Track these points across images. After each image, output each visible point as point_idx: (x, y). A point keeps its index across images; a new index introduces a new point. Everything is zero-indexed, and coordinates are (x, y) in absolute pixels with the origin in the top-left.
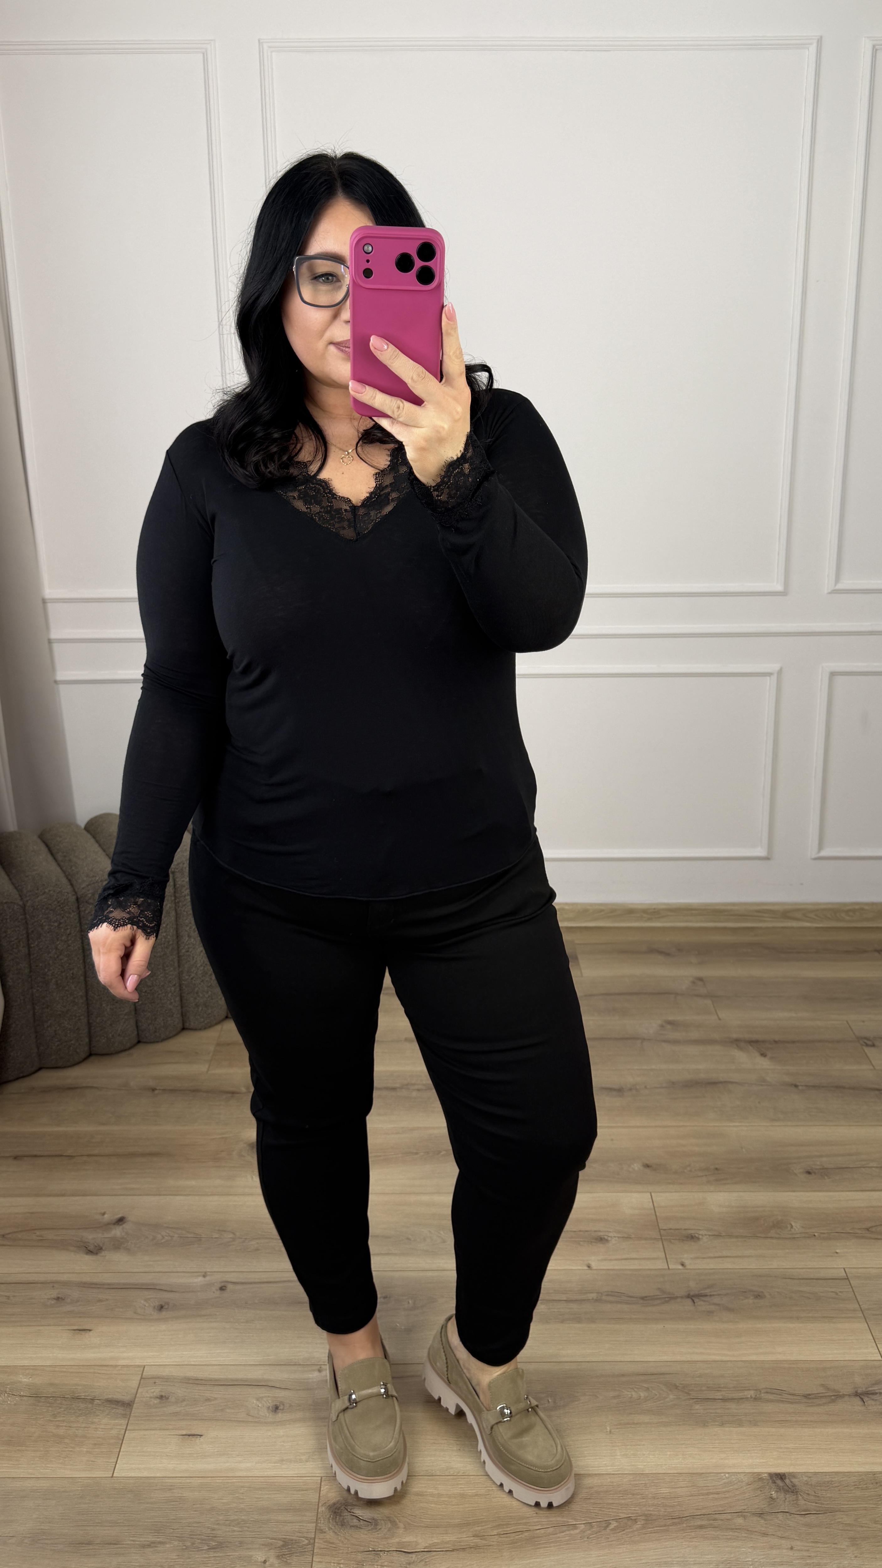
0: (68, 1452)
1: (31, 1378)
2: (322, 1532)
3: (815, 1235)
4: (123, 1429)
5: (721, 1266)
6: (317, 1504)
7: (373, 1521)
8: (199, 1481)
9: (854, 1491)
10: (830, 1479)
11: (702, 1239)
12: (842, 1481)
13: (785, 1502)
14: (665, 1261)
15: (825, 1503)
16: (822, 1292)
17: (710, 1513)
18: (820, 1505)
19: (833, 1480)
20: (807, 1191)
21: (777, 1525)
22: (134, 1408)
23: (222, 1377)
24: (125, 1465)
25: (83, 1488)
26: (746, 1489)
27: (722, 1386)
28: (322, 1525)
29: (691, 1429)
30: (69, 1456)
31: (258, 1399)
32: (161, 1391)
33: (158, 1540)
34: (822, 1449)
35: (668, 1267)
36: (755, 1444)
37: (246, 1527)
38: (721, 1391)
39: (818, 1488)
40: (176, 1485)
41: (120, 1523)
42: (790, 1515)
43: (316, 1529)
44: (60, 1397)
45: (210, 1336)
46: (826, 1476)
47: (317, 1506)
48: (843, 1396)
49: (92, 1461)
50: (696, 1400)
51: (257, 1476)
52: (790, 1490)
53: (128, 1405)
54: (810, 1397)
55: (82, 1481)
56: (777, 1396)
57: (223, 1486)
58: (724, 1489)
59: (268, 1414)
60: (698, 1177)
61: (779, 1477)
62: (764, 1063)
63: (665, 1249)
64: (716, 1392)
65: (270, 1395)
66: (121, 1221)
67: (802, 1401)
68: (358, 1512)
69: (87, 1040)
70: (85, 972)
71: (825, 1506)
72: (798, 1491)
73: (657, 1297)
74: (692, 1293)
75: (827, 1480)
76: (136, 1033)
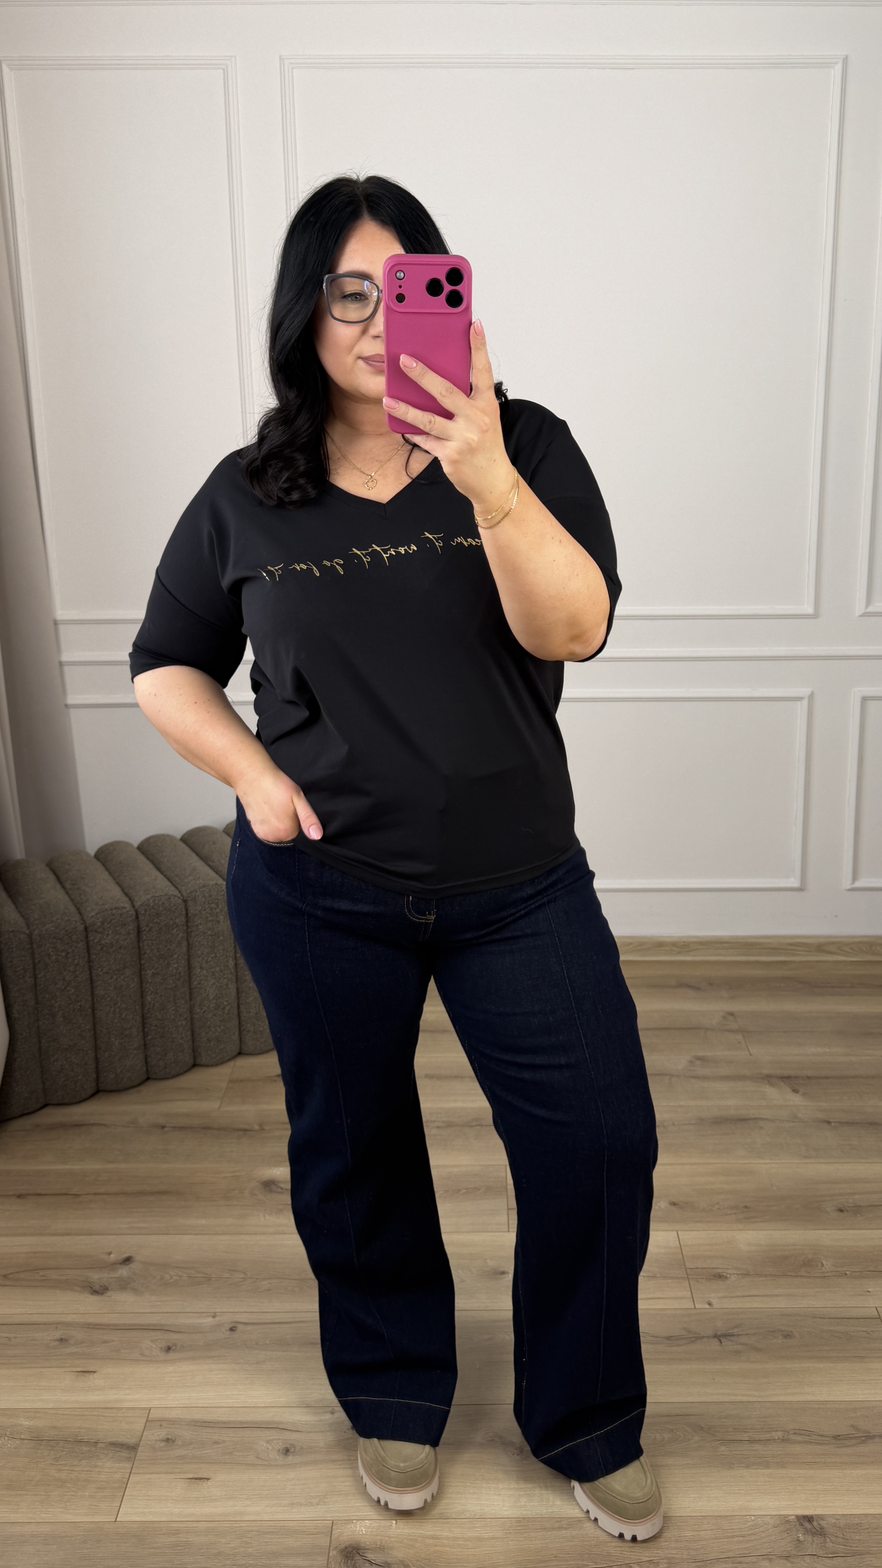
0: (69, 1496)
1: (31, 1421)
3: (846, 1274)
4: (128, 1472)
5: (748, 1305)
6: (328, 1547)
7: (386, 1565)
8: (206, 1526)
10: (859, 1521)
11: (730, 1278)
12: (872, 1523)
13: (812, 1545)
14: (692, 1300)
15: (854, 1545)
16: (852, 1332)
17: (735, 1556)
18: (849, 1548)
19: (862, 1522)
20: (838, 1229)
22: (139, 1451)
23: (230, 1419)
24: (129, 1509)
25: (85, 1533)
26: (772, 1532)
27: (749, 1427)
29: (716, 1471)
30: (71, 1500)
31: (267, 1442)
32: (168, 1434)
34: (851, 1490)
35: (695, 1306)
36: (782, 1486)
38: (747, 1432)
39: (847, 1530)
40: (182, 1529)
42: (817, 1558)
44: (62, 1440)
45: (219, 1378)
46: (855, 1518)
47: (329, 1550)
48: (874, 1437)
49: (95, 1506)
50: (722, 1441)
51: (266, 1520)
52: (818, 1533)
53: (133, 1448)
54: (839, 1438)
55: (84, 1525)
56: (805, 1437)
57: (231, 1530)
58: (750, 1532)
59: (278, 1457)
60: (727, 1215)
61: (807, 1519)
62: (796, 1100)
63: (692, 1287)
64: (742, 1433)
65: (281, 1437)
66: (128, 1260)
67: (831, 1442)
68: (370, 1556)
69: (95, 1076)
70: (93, 1004)
71: (854, 1549)
72: (826, 1533)
73: (683, 1337)
74: (719, 1333)
75: (856, 1522)
76: (145, 1069)
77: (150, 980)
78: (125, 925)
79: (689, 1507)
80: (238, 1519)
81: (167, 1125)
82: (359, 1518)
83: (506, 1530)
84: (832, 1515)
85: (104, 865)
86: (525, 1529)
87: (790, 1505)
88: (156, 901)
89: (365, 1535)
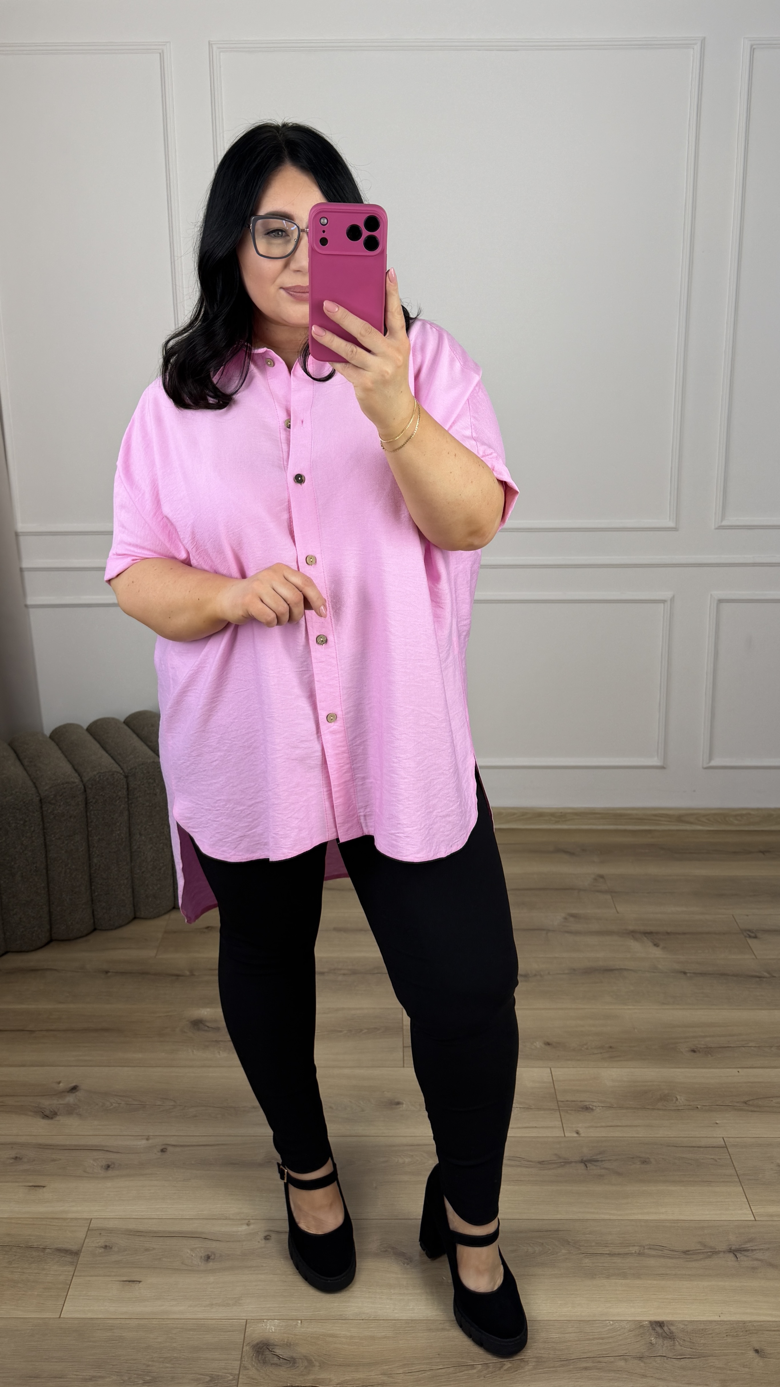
0: (20, 1295)
2: (246, 1369)
3: (697, 1108)
4: (70, 1275)
5: (611, 1135)
6: (242, 1343)
7: (292, 1360)
8: (137, 1322)
9: (725, 1338)
10: (705, 1327)
11: (595, 1109)
12: (716, 1329)
13: (663, 1347)
14: (562, 1129)
15: (699, 1348)
16: (701, 1159)
17: (595, 1356)
19: (707, 1327)
20: (691, 1068)
21: (655, 1367)
22: (81, 1256)
23: (160, 1229)
24: (72, 1308)
25: (33, 1328)
26: (629, 1335)
27: (609, 1242)
28: (246, 1363)
29: (580, 1280)
30: (22, 1299)
31: (192, 1250)
32: (106, 1242)
33: (99, 1374)
34: (697, 1299)
35: (565, 1135)
36: (638, 1294)
37: (177, 1363)
38: (608, 1246)
39: (693, 1335)
40: (116, 1325)
41: (65, 1359)
42: (667, 1359)
43: (240, 1367)
44: (15, 1246)
45: (151, 1193)
46: (701, 1324)
47: (242, 1346)
48: (718, 1252)
49: (42, 1304)
50: (586, 1254)
51: (188, 1318)
52: (668, 1336)
53: (75, 1254)
54: (688, 1252)
55: (32, 1321)
56: (659, 1252)
57: (159, 1327)
58: (607, 1335)
59: (200, 1263)
60: (594, 1054)
61: (659, 1324)
62: (657, 953)
63: (562, 1118)
64: (604, 1247)
65: (202, 1246)
66: (74, 1089)
67: (682, 1257)
68: (278, 1351)
69: (48, 927)
70: (47, 866)
71: (700, 1351)
72: (675, 1337)
73: (553, 1162)
74: (585, 1159)
75: (702, 1328)
76: (92, 921)
77: (96, 845)
78: (74, 797)
79: (556, 1312)
80: (165, 1317)
81: (110, 971)
82: (269, 1318)
83: (396, 1330)
84: (681, 1321)
85: (57, 745)
86: (413, 1330)
87: (644, 1311)
88: (102, 777)
89: (275, 1332)
